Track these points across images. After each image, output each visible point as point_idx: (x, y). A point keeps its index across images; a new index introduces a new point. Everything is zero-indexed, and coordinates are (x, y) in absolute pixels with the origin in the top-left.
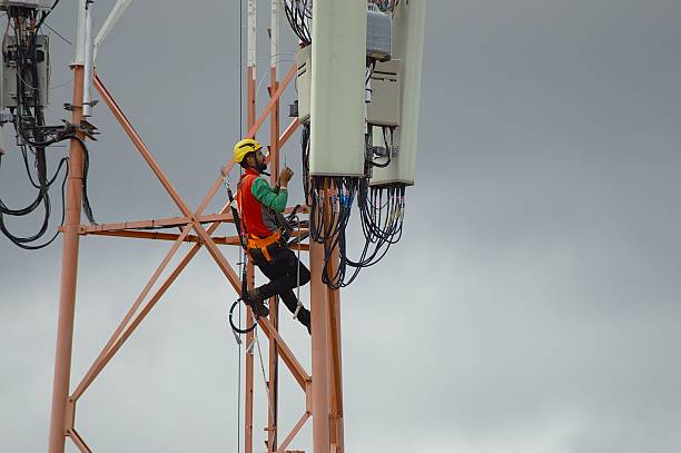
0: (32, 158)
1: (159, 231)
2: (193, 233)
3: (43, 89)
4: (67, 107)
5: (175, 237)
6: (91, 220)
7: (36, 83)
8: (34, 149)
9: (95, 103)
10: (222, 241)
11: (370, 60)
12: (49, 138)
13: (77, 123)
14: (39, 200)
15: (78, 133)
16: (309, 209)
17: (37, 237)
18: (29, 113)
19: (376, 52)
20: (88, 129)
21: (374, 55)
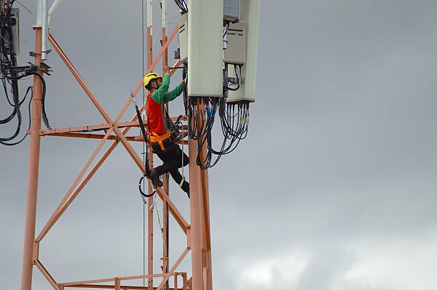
0: (9, 87)
1: (92, 133)
2: (114, 134)
3: (16, 43)
4: (32, 54)
5: (102, 137)
6: (48, 127)
7: (11, 39)
8: (10, 81)
9: (50, 51)
10: (132, 139)
11: (226, 22)
12: (20, 74)
13: (38, 65)
14: (14, 114)
15: (39, 71)
16: (188, 118)
17: (13, 138)
18: (7, 58)
19: (230, 17)
20: (45, 68)
21: (228, 19)
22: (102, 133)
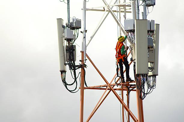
0: (73, 73)
1: (102, 88)
2: (109, 88)
3: (75, 57)
4: (80, 61)
5: (105, 89)
6: (86, 86)
7: (73, 56)
8: (73, 70)
9: (87, 59)
10: (116, 89)
11: (149, 48)
12: (76, 68)
13: (83, 64)
14: (75, 82)
15: (83, 66)
16: (136, 82)
17: (74, 90)
18: (72, 62)
19: (150, 46)
20: (85, 66)
21: (149, 47)
22: (105, 88)
